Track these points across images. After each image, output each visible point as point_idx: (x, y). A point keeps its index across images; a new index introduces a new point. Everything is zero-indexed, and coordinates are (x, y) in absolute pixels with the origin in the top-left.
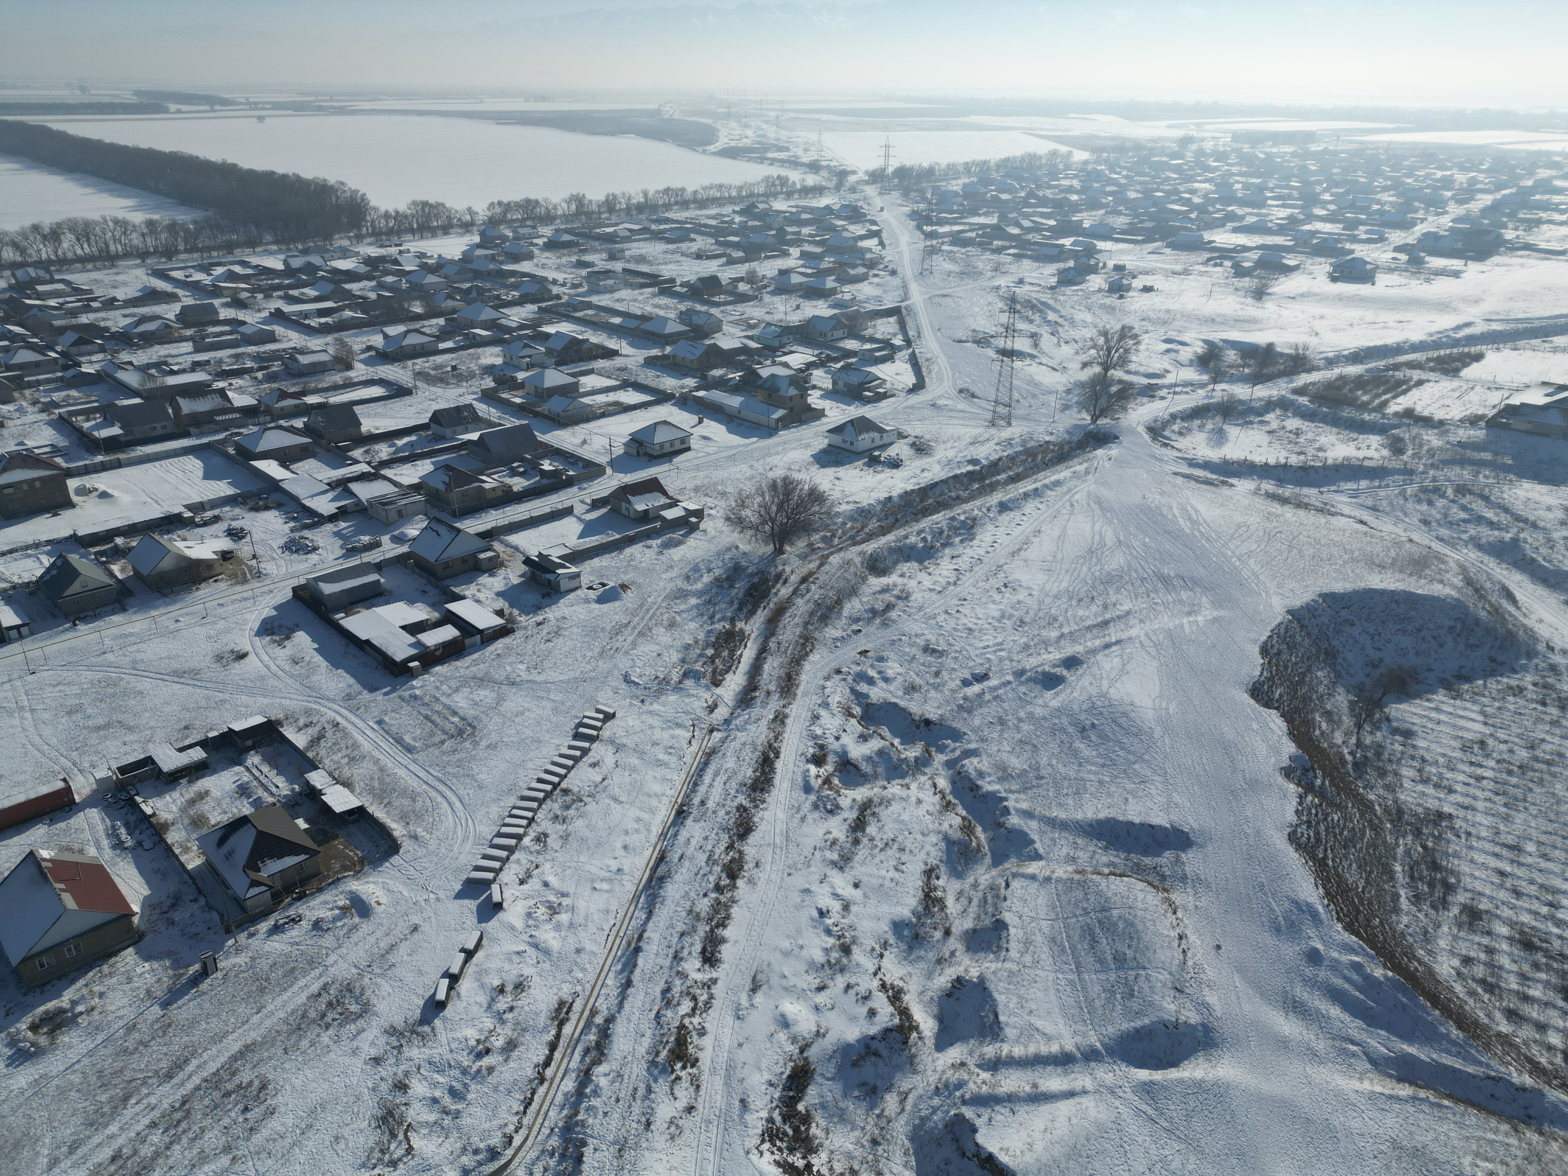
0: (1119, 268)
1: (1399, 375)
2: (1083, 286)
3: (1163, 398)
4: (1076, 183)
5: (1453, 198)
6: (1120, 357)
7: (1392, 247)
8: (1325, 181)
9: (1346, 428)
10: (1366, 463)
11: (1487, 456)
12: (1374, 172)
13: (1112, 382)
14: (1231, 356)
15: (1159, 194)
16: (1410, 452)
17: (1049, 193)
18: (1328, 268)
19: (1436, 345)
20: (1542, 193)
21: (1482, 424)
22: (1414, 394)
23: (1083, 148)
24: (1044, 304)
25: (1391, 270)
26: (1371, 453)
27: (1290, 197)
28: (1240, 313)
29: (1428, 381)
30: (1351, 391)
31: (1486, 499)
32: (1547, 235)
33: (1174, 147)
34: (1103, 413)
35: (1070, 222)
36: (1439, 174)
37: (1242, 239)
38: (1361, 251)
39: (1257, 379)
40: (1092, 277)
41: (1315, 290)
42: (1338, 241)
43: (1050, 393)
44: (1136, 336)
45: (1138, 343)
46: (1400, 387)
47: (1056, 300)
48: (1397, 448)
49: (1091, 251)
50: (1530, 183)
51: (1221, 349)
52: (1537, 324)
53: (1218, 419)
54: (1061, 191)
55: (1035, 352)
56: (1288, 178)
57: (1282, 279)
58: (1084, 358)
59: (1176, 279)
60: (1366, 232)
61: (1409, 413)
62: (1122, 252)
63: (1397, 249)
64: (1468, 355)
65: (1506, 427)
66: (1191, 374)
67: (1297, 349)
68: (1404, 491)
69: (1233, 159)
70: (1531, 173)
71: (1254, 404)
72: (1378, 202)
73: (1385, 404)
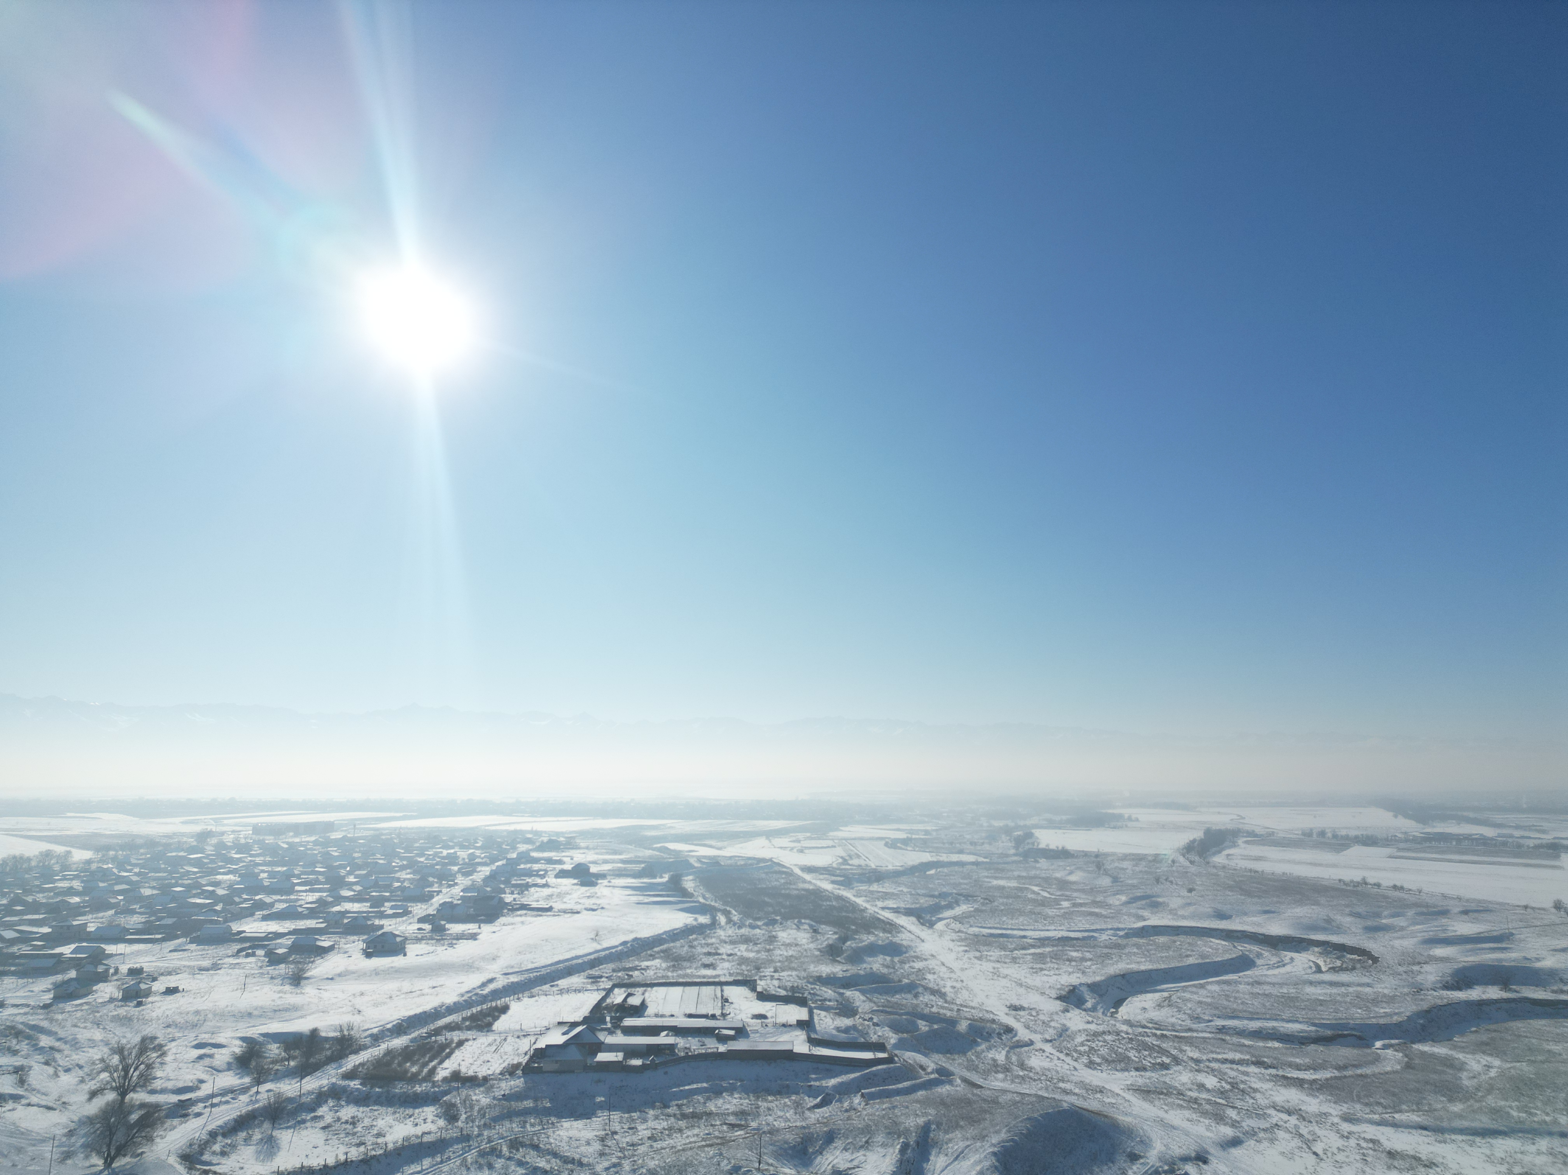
0: (135, 972)
1: (441, 1039)
2: (90, 998)
3: (198, 1115)
4: (77, 884)
5: (459, 871)
6: (141, 1075)
7: (416, 920)
8: (349, 865)
9: (401, 1106)
10: (426, 1139)
11: (529, 1104)
12: (391, 855)
13: (132, 1108)
14: (274, 1050)
15: (179, 889)
16: (464, 1117)
17: (41, 898)
18: (362, 945)
19: (468, 1004)
20: (525, 863)
21: (519, 1072)
22: (458, 1055)
23: (84, 847)
24: (35, 1028)
25: (418, 940)
26: (429, 1127)
27: (317, 882)
28: (279, 1002)
29: (467, 1040)
30: (400, 1065)
31: (536, 1147)
32: (536, 896)
33: (193, 842)
34: (121, 1151)
35: (69, 927)
36: (445, 852)
37: (273, 927)
38: (389, 925)
39: (304, 1071)
40: (101, 986)
41: (352, 968)
42: (368, 918)
43: (43, 1141)
44: (160, 1046)
45: (164, 1054)
46: (443, 1051)
47: (51, 1020)
48: (451, 1115)
49: (99, 957)
50: (514, 856)
51: (261, 1044)
52: (544, 972)
53: (267, 1125)
54: (57, 894)
55: (20, 1092)
56: (313, 864)
57: (319, 961)
58: (93, 1085)
59: (205, 976)
60: (392, 908)
61: (456, 1076)
62: (138, 953)
63: (421, 920)
64: (496, 1009)
65: (539, 1071)
66: (230, 1080)
67: (341, 1031)
68: (465, 1159)
69: (256, 850)
70: (514, 848)
71: (304, 1099)
72: (398, 880)
73: (433, 1071)
